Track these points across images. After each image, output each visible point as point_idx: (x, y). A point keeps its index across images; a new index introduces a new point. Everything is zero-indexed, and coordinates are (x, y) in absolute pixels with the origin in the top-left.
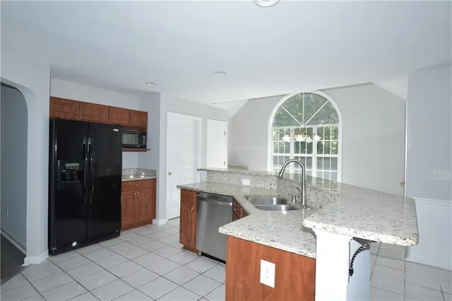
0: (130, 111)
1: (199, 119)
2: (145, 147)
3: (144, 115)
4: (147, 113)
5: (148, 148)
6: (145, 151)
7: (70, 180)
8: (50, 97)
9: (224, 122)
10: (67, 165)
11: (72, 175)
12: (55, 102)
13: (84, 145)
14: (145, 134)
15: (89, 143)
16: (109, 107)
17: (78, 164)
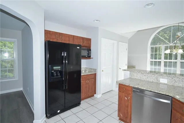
0: (83, 38)
1: (116, 42)
2: (90, 57)
3: (89, 40)
4: (91, 39)
5: (91, 57)
6: (90, 59)
7: (56, 76)
8: (45, 30)
9: (126, 44)
10: (55, 68)
11: (56, 73)
12: (47, 33)
13: (63, 56)
14: (90, 50)
15: (65, 55)
16: (74, 36)
17: (59, 67)
